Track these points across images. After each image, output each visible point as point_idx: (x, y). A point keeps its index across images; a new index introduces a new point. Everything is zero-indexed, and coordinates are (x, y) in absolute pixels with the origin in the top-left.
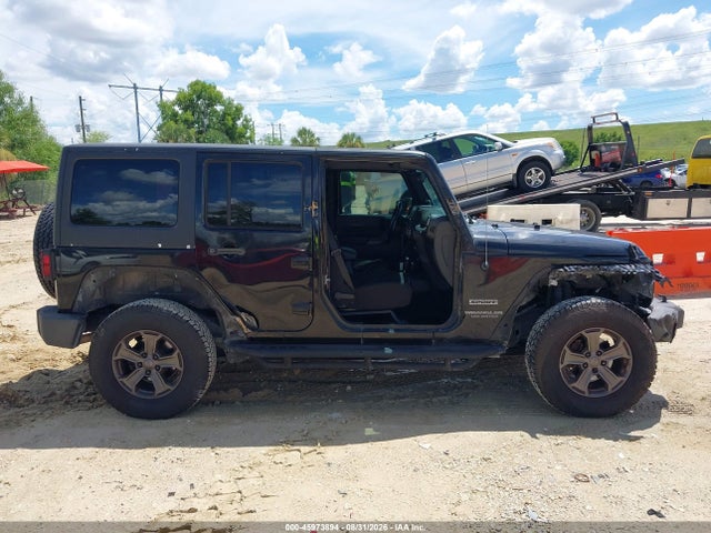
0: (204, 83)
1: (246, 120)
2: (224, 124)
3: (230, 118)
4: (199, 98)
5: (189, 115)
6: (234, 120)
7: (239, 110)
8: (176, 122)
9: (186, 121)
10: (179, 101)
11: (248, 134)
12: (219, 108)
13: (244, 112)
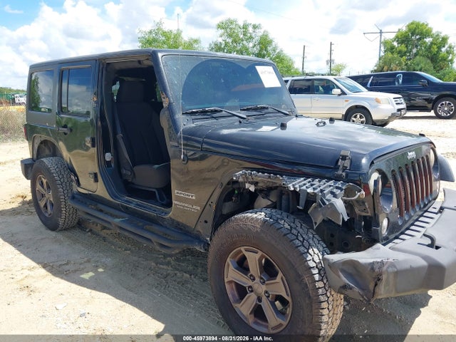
0: (419, 23)
1: (450, 47)
2: (430, 52)
3: (435, 47)
4: (413, 34)
5: (403, 48)
6: (439, 48)
7: (445, 40)
8: (392, 53)
9: (400, 52)
10: (397, 39)
11: (450, 58)
12: (428, 40)
13: (449, 41)
